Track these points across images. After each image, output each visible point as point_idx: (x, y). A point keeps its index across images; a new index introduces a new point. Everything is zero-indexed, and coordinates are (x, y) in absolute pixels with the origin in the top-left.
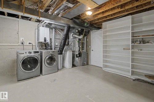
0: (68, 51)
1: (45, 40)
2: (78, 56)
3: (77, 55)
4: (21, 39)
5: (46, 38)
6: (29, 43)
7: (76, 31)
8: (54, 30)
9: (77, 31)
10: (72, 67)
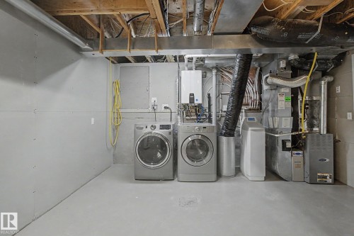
0: (250, 128)
1: (192, 100)
2: (289, 145)
3: (284, 142)
4: (153, 99)
5: (193, 95)
6: (165, 108)
7: (278, 65)
8: (214, 72)
9: (283, 64)
10: (267, 178)
